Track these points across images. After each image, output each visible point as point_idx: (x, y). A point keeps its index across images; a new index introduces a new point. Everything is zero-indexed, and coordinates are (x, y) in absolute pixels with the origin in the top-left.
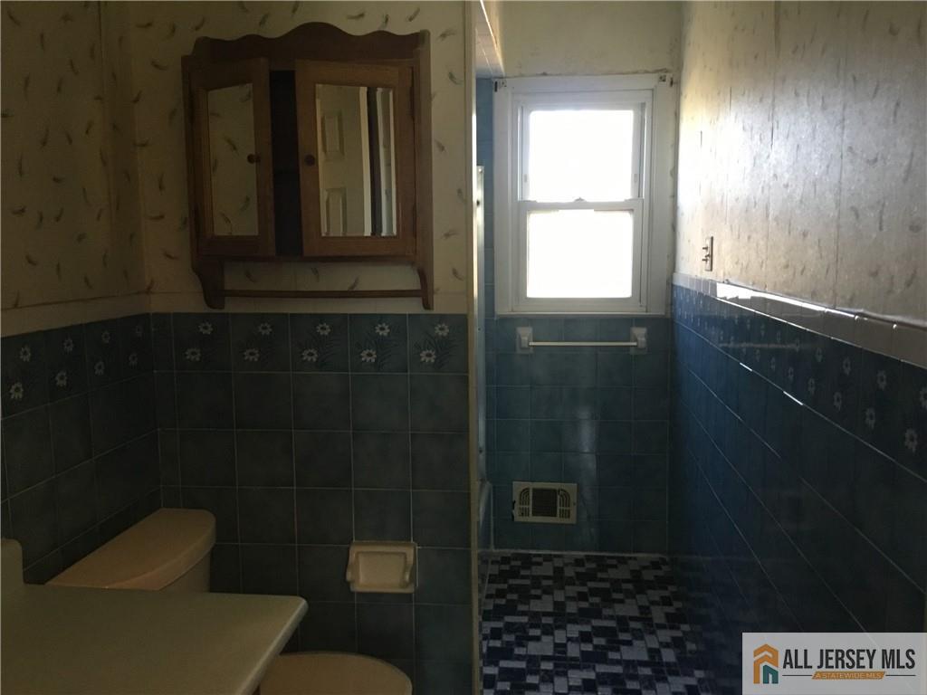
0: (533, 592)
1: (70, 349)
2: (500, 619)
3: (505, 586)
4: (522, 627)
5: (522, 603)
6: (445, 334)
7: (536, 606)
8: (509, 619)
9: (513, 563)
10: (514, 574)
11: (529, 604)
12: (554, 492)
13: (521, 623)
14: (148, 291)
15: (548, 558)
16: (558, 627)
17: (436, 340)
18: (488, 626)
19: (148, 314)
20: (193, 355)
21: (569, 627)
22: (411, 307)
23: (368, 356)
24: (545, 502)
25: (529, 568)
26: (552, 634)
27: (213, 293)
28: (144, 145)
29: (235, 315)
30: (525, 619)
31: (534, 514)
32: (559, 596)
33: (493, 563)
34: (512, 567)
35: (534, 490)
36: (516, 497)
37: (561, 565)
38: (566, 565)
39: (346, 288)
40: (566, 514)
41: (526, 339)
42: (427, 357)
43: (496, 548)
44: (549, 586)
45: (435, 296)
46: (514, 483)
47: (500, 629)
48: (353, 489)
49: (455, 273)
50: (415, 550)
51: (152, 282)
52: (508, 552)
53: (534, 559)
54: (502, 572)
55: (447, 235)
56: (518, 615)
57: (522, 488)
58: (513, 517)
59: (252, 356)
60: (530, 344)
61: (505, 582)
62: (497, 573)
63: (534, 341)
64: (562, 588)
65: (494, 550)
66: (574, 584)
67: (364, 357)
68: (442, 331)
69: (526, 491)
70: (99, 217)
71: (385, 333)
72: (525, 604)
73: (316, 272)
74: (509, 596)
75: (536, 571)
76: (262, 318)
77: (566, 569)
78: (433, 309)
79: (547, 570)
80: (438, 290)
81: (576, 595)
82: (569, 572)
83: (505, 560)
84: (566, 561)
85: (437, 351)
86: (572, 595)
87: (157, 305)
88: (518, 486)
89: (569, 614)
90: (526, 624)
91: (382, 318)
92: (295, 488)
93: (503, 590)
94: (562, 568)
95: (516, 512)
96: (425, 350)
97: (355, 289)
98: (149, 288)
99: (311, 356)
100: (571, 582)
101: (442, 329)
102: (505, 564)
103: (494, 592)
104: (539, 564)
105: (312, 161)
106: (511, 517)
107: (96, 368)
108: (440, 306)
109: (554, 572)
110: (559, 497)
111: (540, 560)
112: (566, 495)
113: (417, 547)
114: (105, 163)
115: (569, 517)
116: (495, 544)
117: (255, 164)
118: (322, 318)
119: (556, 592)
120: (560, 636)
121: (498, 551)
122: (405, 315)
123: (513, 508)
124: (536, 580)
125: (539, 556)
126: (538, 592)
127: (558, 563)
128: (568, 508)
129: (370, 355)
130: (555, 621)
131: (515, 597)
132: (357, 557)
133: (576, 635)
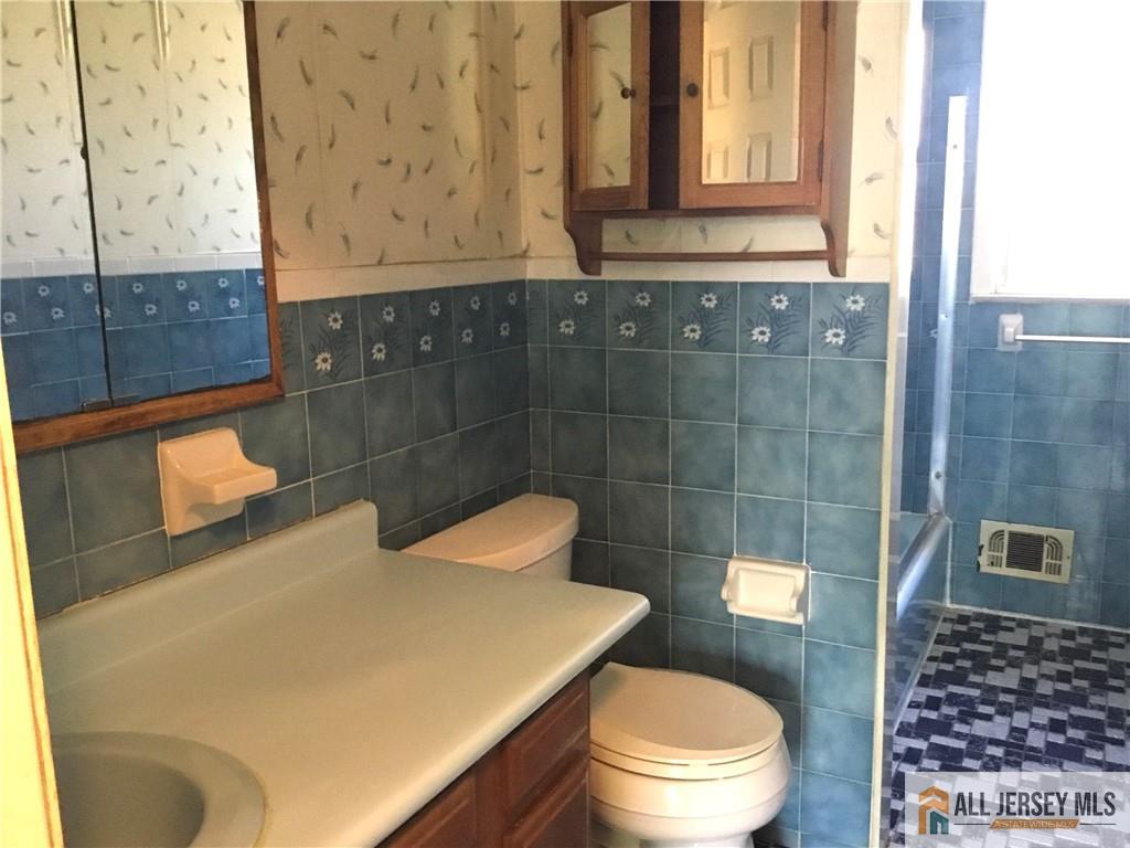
0: (994, 662)
1: (436, 313)
2: (940, 687)
3: (957, 650)
4: (970, 701)
5: (975, 673)
6: (859, 309)
7: (993, 679)
8: (953, 689)
9: (974, 624)
10: (973, 637)
11: (985, 675)
12: (1040, 540)
13: (969, 696)
14: (524, 255)
15: (1023, 624)
16: (1020, 709)
17: (847, 316)
18: (924, 694)
19: (524, 281)
20: (567, 328)
21: (1036, 710)
22: (817, 273)
23: (762, 335)
24: (1025, 551)
25: (994, 633)
26: (1011, 715)
27: (589, 256)
28: (524, 88)
29: (611, 282)
30: (976, 693)
31: (1008, 565)
32: (1030, 671)
33: (945, 620)
34: (971, 629)
35: (1012, 534)
36: (984, 540)
37: (1042, 635)
38: (1049, 636)
39: (738, 249)
40: (1056, 570)
41: (1012, 330)
42: (835, 337)
43: (952, 603)
44: (1018, 658)
45: (848, 261)
46: (983, 521)
47: (940, 699)
48: (736, 493)
49: (877, 229)
50: (807, 575)
51: (529, 245)
52: (968, 609)
53: (1004, 624)
54: (954, 632)
55: (870, 180)
56: (968, 687)
57: (994, 531)
58: (979, 565)
59: (628, 330)
60: (1018, 337)
61: (957, 645)
62: (948, 633)
63: (1025, 333)
64: (1036, 663)
65: (948, 604)
66: (1054, 660)
67: (756, 335)
68: (856, 304)
69: (999, 534)
70: (471, 171)
71: (783, 306)
72: (981, 674)
73: (703, 230)
74: (959, 663)
75: (1004, 637)
76: (640, 286)
77: (1047, 641)
78: (844, 276)
79: (1020, 637)
80: (852, 252)
81: (1054, 673)
82: (1052, 645)
83: (963, 619)
84: (1051, 631)
85: (847, 332)
86: (1047, 673)
87: (532, 271)
88: (988, 527)
89: (1039, 694)
90: (977, 698)
91: (779, 287)
92: (670, 486)
93: (954, 654)
94: (1041, 639)
95: (983, 560)
96: (831, 328)
97: (750, 251)
98: (525, 252)
99: (693, 332)
100: (1051, 657)
101: (855, 302)
102: (962, 624)
103: (940, 655)
104: (1011, 630)
105: (695, 91)
106: (975, 566)
107: (464, 335)
108: (855, 272)
109: (1029, 643)
110: (1046, 546)
111: (1013, 624)
112: (1057, 546)
113: (811, 572)
114: (479, 109)
115: (1059, 573)
116: (951, 597)
117: (629, 99)
118: (707, 287)
119: (1027, 666)
120: (1021, 719)
121: (956, 606)
122: (808, 284)
123: (980, 554)
124: (1001, 650)
125: (1013, 619)
126: (1001, 663)
127: (1037, 632)
128: (1058, 562)
129: (762, 333)
130: (1018, 700)
131: (967, 664)
132: (737, 572)
133: (1045, 721)
